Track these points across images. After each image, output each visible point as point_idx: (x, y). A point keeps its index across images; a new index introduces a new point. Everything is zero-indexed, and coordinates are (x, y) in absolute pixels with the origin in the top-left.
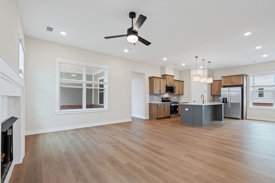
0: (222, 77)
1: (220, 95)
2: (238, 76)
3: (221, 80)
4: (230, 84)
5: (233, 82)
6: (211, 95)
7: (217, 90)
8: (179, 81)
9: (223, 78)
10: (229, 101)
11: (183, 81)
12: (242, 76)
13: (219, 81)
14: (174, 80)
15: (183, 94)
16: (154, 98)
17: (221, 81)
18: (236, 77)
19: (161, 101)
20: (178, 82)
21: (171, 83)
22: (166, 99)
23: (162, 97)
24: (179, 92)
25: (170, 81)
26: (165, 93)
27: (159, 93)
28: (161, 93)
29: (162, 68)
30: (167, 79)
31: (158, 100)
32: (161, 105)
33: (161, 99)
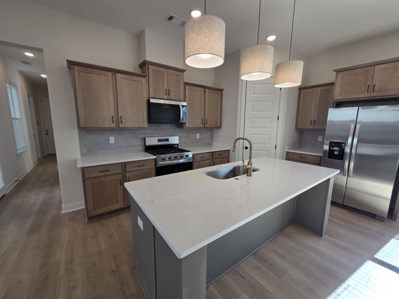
0: (336, 70)
1: (322, 131)
3: (333, 84)
4: (364, 95)
5: (376, 88)
6: (297, 128)
7: (313, 115)
8: (205, 87)
9: (340, 74)
10: (354, 151)
11: (222, 90)
13: (323, 88)
14: (186, 84)
15: (220, 127)
16: (108, 140)
17: (328, 87)
18: (390, 65)
19: (141, 148)
20: (202, 90)
21: (168, 93)
22: (159, 140)
23: (144, 136)
24: (204, 121)
25: (166, 87)
26: (146, 125)
27: (113, 125)
28: (121, 125)
29: (139, 39)
30: (151, 79)
31: (126, 147)
32: (104, 169)
33: (138, 143)
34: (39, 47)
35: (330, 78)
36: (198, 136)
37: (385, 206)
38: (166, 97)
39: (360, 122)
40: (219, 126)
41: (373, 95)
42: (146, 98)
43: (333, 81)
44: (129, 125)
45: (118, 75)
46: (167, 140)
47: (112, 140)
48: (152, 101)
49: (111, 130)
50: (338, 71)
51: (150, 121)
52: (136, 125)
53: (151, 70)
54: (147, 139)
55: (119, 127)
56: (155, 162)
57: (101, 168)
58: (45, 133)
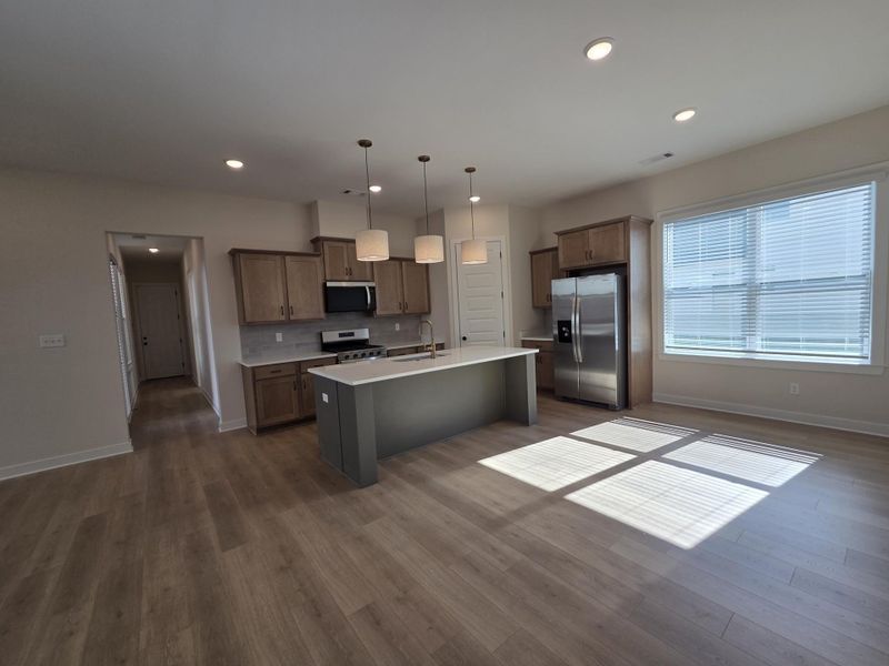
0: (557, 233)
2: (609, 227)
3: (556, 249)
5: (593, 254)
6: (535, 307)
8: (400, 260)
9: (562, 238)
10: (578, 332)
12: (621, 225)
15: (429, 312)
16: (275, 337)
17: (554, 252)
18: (601, 229)
19: (317, 346)
21: (350, 272)
22: (341, 335)
23: (319, 330)
24: (404, 306)
25: (346, 266)
26: (323, 315)
27: (283, 318)
28: (292, 318)
29: (310, 210)
30: (327, 257)
31: (298, 345)
32: (276, 368)
33: (312, 339)
34: (200, 235)
35: (552, 242)
36: (398, 327)
37: (613, 396)
38: (347, 278)
39: (581, 296)
40: (427, 310)
41: (592, 262)
42: (321, 281)
43: (555, 245)
44: (302, 316)
45: (288, 258)
46: (352, 334)
47: (279, 337)
48: (329, 284)
49: (279, 325)
50: (559, 234)
51: (327, 310)
52: (311, 316)
53: (326, 247)
54: (324, 334)
55: (289, 323)
56: (337, 361)
57: (273, 369)
58: (141, 343)
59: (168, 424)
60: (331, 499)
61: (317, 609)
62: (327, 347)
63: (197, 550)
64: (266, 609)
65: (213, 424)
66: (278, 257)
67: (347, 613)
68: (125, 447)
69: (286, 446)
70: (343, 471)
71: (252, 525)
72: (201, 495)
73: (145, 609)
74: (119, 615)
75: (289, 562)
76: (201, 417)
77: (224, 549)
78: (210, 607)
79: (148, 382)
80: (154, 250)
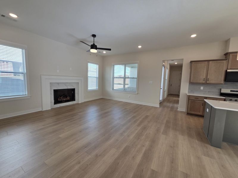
16: (199, 88)
22: (231, 91)
23: (220, 88)
26: (223, 82)
27: (204, 82)
28: (208, 82)
31: (209, 92)
32: (197, 98)
33: (216, 91)
42: (225, 69)
44: (212, 82)
45: (210, 62)
47: (202, 88)
48: (228, 71)
49: (202, 84)
51: (225, 80)
52: (217, 82)
53: (230, 56)
54: (222, 89)
55: (206, 83)
56: (225, 100)
57: (196, 97)
58: (170, 85)
59: (168, 104)
60: (197, 141)
61: (173, 161)
62: (222, 94)
63: (158, 130)
64: (162, 151)
65: (177, 108)
66: (207, 62)
67: (179, 169)
68: (158, 106)
69: (193, 121)
70: (208, 137)
71: (171, 133)
72: (165, 121)
73: (145, 134)
74: (142, 132)
75: (173, 147)
76: (176, 105)
77: (162, 134)
78: (154, 142)
79: (170, 94)
80: (176, 63)
